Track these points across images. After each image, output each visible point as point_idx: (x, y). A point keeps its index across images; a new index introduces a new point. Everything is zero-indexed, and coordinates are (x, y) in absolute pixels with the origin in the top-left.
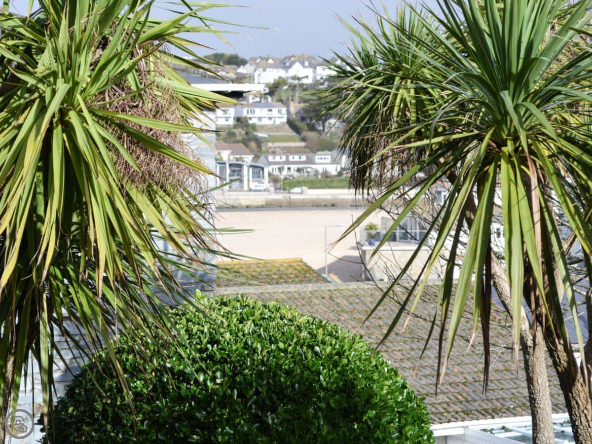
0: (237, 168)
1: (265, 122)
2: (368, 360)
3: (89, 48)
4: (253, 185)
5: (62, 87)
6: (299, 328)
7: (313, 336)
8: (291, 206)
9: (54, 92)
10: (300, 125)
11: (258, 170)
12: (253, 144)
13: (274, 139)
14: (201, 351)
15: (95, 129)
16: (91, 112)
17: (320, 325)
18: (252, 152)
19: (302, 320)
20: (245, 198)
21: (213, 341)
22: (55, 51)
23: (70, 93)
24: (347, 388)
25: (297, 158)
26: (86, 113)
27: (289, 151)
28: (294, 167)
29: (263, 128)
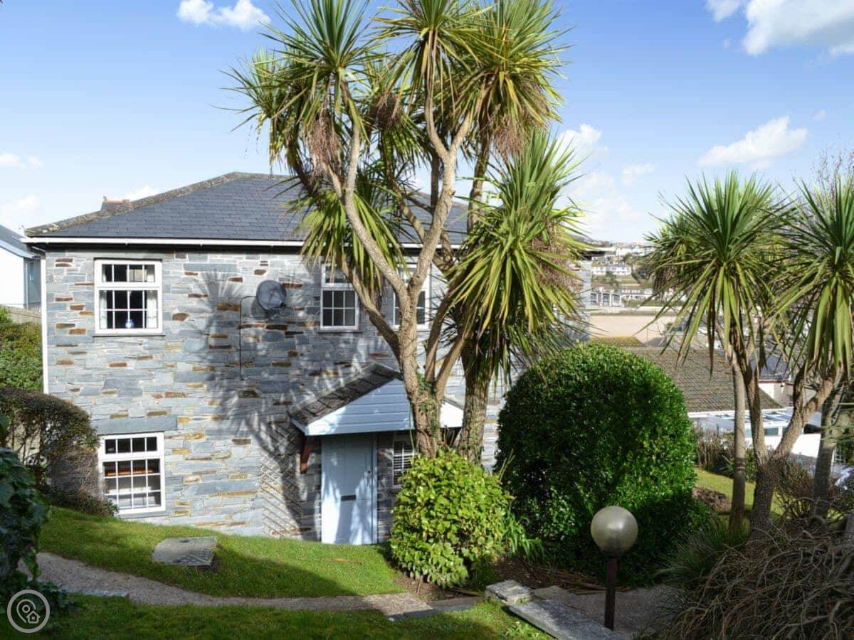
0: (606, 296)
1: (621, 274)
2: (657, 373)
3: (525, 221)
4: (614, 304)
5: (511, 238)
6: (625, 358)
7: (631, 361)
8: (632, 314)
9: (507, 241)
10: (637, 275)
11: (616, 297)
12: (615, 285)
13: (625, 282)
14: (578, 367)
15: (526, 259)
16: (525, 251)
17: (635, 357)
18: (614, 288)
19: (627, 354)
20: (610, 310)
21: (584, 362)
22: (509, 222)
23: (515, 242)
24: (646, 385)
25: (635, 292)
26: (523, 252)
27: (631, 288)
28: (634, 296)
29: (620, 277)
